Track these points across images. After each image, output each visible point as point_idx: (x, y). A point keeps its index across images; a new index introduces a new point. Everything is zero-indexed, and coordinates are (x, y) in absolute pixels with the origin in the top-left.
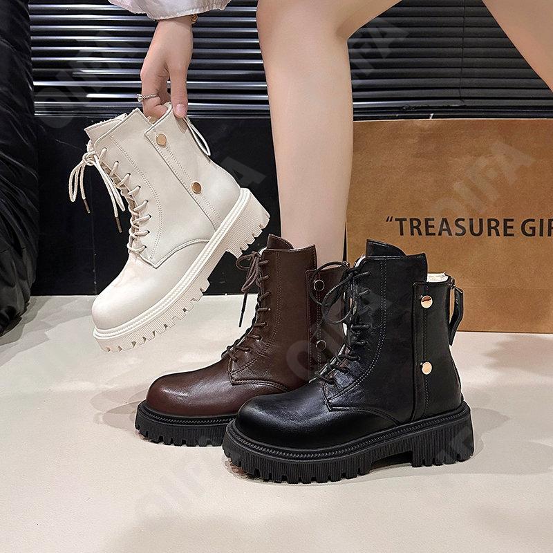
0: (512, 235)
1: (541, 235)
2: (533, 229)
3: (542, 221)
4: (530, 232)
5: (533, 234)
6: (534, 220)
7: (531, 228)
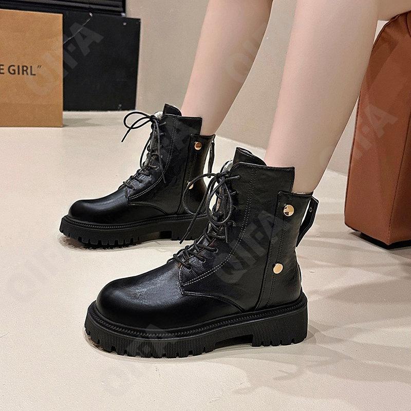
0: (3, 73)
1: (19, 74)
2: (14, 70)
3: (19, 66)
4: (13, 72)
5: (14, 73)
6: (14, 66)
7: (13, 70)
